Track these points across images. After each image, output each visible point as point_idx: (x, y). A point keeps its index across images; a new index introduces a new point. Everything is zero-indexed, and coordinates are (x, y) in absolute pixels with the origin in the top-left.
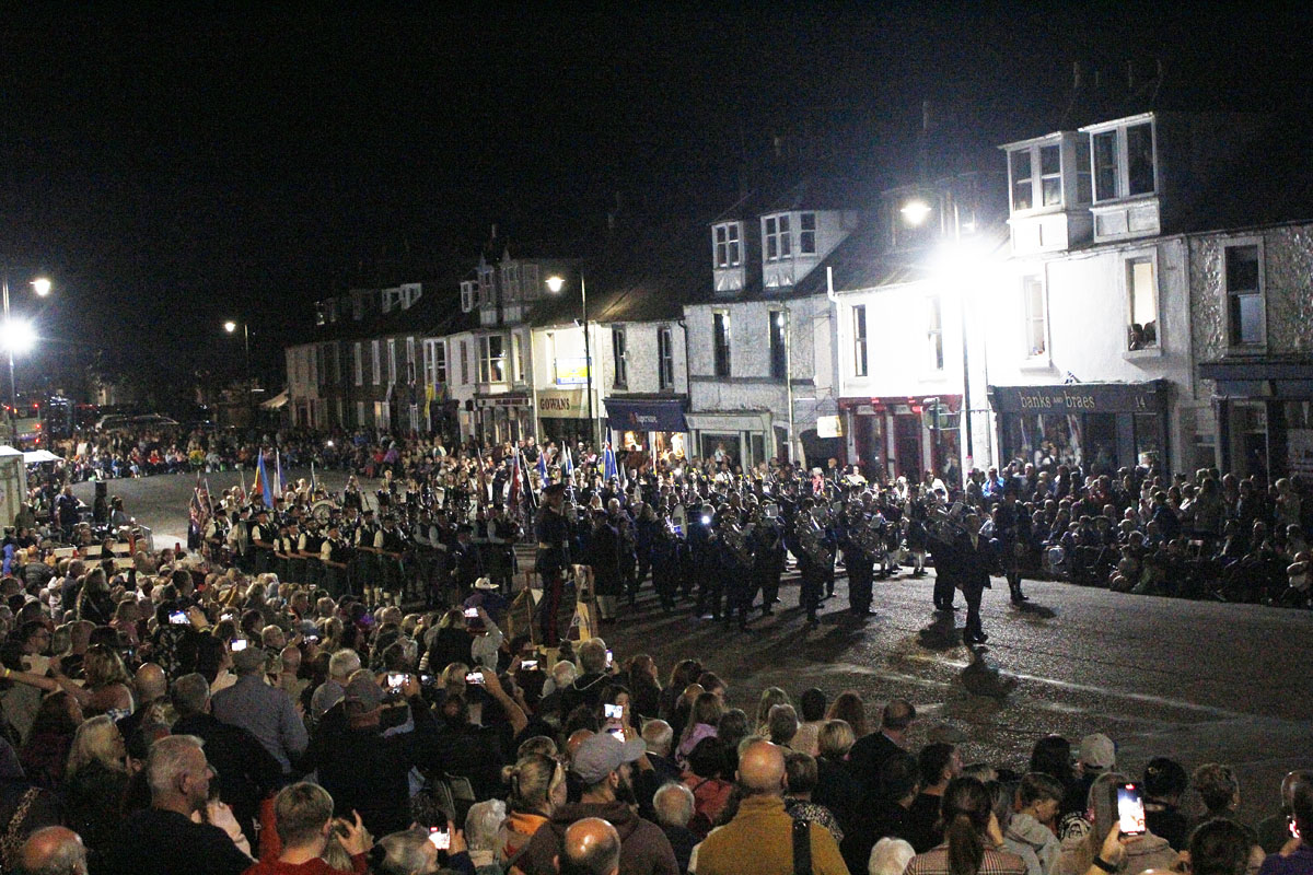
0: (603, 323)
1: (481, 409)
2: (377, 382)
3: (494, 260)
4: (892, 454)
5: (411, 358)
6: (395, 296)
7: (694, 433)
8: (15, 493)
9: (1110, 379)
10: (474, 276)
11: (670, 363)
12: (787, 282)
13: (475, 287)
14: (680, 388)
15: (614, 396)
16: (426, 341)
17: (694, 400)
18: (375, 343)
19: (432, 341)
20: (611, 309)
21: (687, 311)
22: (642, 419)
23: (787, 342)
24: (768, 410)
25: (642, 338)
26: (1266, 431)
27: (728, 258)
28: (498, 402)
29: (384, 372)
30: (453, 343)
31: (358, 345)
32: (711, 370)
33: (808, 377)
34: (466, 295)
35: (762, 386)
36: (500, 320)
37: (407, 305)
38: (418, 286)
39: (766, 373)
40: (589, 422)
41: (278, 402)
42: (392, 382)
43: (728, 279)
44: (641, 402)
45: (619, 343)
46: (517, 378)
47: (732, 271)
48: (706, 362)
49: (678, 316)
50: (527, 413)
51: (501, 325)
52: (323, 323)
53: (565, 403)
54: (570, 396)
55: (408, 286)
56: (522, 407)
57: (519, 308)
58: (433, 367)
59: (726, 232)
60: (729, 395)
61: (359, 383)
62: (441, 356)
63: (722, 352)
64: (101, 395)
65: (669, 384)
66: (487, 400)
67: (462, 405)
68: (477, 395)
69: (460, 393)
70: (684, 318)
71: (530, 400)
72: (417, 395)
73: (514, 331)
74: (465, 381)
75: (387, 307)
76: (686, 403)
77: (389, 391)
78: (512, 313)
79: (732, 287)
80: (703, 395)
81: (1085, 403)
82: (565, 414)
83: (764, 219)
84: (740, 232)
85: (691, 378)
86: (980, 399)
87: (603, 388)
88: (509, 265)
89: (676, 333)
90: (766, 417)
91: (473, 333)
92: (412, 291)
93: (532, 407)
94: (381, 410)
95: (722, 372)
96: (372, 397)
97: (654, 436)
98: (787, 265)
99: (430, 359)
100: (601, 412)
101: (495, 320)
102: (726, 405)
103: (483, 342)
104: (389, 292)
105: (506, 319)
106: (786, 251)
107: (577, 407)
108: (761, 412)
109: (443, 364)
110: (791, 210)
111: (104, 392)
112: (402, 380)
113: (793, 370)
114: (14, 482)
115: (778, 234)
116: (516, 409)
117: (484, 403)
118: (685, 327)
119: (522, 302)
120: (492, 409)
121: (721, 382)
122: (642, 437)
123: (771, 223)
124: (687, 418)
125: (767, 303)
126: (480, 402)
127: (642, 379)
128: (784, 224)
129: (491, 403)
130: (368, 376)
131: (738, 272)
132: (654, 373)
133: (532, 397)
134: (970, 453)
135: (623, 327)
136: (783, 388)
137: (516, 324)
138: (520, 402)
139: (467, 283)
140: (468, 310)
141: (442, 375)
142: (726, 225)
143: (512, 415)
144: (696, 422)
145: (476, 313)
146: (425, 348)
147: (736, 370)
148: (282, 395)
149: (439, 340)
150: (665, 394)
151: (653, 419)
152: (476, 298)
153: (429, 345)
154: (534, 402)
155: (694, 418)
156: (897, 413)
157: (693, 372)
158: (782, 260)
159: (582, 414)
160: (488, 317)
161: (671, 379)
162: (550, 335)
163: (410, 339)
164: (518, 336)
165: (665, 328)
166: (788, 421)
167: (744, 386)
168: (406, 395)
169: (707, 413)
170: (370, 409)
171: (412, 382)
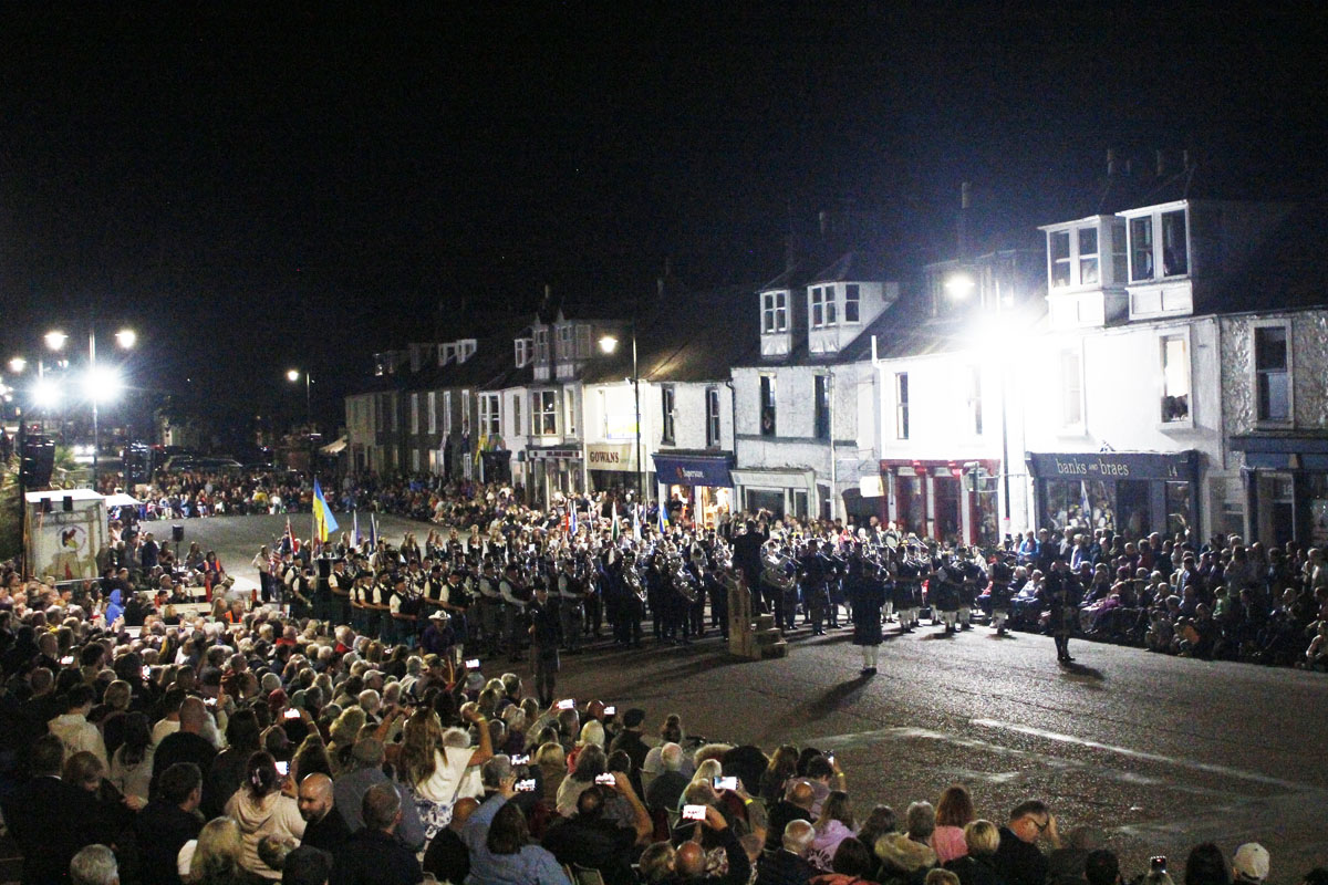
0: (652, 382)
1: (532, 460)
2: (432, 431)
3: (549, 320)
4: (931, 513)
5: (466, 412)
6: (451, 351)
7: (739, 489)
8: (96, 535)
9: (1144, 449)
10: (529, 334)
11: (717, 420)
12: (832, 349)
13: (529, 344)
14: (726, 444)
15: (662, 451)
16: (481, 394)
17: (739, 457)
18: (432, 395)
19: (487, 395)
20: (661, 369)
21: (735, 373)
22: (689, 474)
23: (832, 405)
24: (811, 469)
25: (689, 397)
26: (1292, 501)
27: (775, 324)
28: (549, 454)
29: (440, 422)
30: (507, 397)
31: (415, 396)
32: (757, 430)
33: (849, 438)
34: (520, 353)
35: (805, 446)
36: (553, 375)
37: (462, 359)
38: (473, 342)
39: (810, 433)
40: (638, 475)
41: (337, 448)
42: (447, 433)
43: (775, 343)
44: (688, 458)
45: (668, 402)
46: (568, 431)
47: (779, 337)
48: (752, 421)
49: (726, 377)
50: (577, 465)
51: (554, 381)
52: (381, 374)
53: (615, 457)
54: (619, 451)
55: (464, 342)
56: (573, 459)
57: (571, 366)
58: (488, 420)
59: (774, 300)
60: (772, 454)
61: (415, 431)
62: (495, 407)
63: (768, 412)
64: (168, 435)
65: (716, 442)
66: (539, 452)
67: (515, 455)
68: (530, 447)
69: (514, 444)
70: (731, 380)
71: (580, 452)
72: (469, 444)
73: (565, 387)
74: (517, 433)
75: (443, 361)
76: (732, 460)
77: (444, 439)
78: (565, 370)
79: (779, 352)
80: (749, 453)
81: (1117, 470)
82: (613, 467)
83: (810, 289)
84: (787, 300)
85: (737, 437)
86: (1018, 466)
87: (652, 443)
88: (562, 325)
89: (723, 393)
90: (809, 475)
91: (527, 387)
92: (468, 347)
93: (582, 460)
94: (436, 458)
95: (768, 432)
96: (427, 443)
97: (700, 491)
98: (832, 333)
99: (484, 411)
100: (649, 466)
101: (547, 376)
102: (771, 463)
103: (536, 397)
104: (445, 346)
105: (558, 376)
106: (832, 318)
107: (625, 461)
108: (805, 471)
109: (497, 416)
110: (837, 281)
111: (170, 433)
112: (457, 430)
113: (836, 432)
114: (96, 524)
115: (824, 303)
116: (567, 461)
117: (536, 454)
118: (732, 388)
119: (575, 361)
120: (543, 460)
121: (765, 440)
122: (689, 491)
123: (817, 294)
124: (733, 474)
125: (812, 368)
126: (532, 453)
127: (690, 436)
128: (830, 294)
129: (542, 454)
130: (424, 425)
131: (785, 337)
132: (701, 430)
133: (582, 449)
134: (1008, 515)
135: (672, 387)
136: (826, 448)
137: (568, 380)
138: (571, 454)
139: (520, 340)
140: (522, 365)
141: (495, 426)
142: (774, 293)
143: (562, 467)
144: (740, 478)
145: (529, 369)
146: (480, 401)
147: (780, 431)
148: (340, 441)
149: (493, 394)
150: (712, 451)
151: (699, 474)
152: (530, 354)
153: (484, 398)
154: (584, 454)
155: (740, 475)
156: (938, 475)
157: (739, 431)
158: (827, 327)
159: (631, 468)
160: (541, 373)
161: (717, 437)
162: (601, 392)
163: (466, 392)
164: (571, 393)
165: (713, 388)
166: (830, 479)
167: (788, 445)
168: (460, 444)
169: (753, 469)
170: (425, 456)
171: (466, 432)
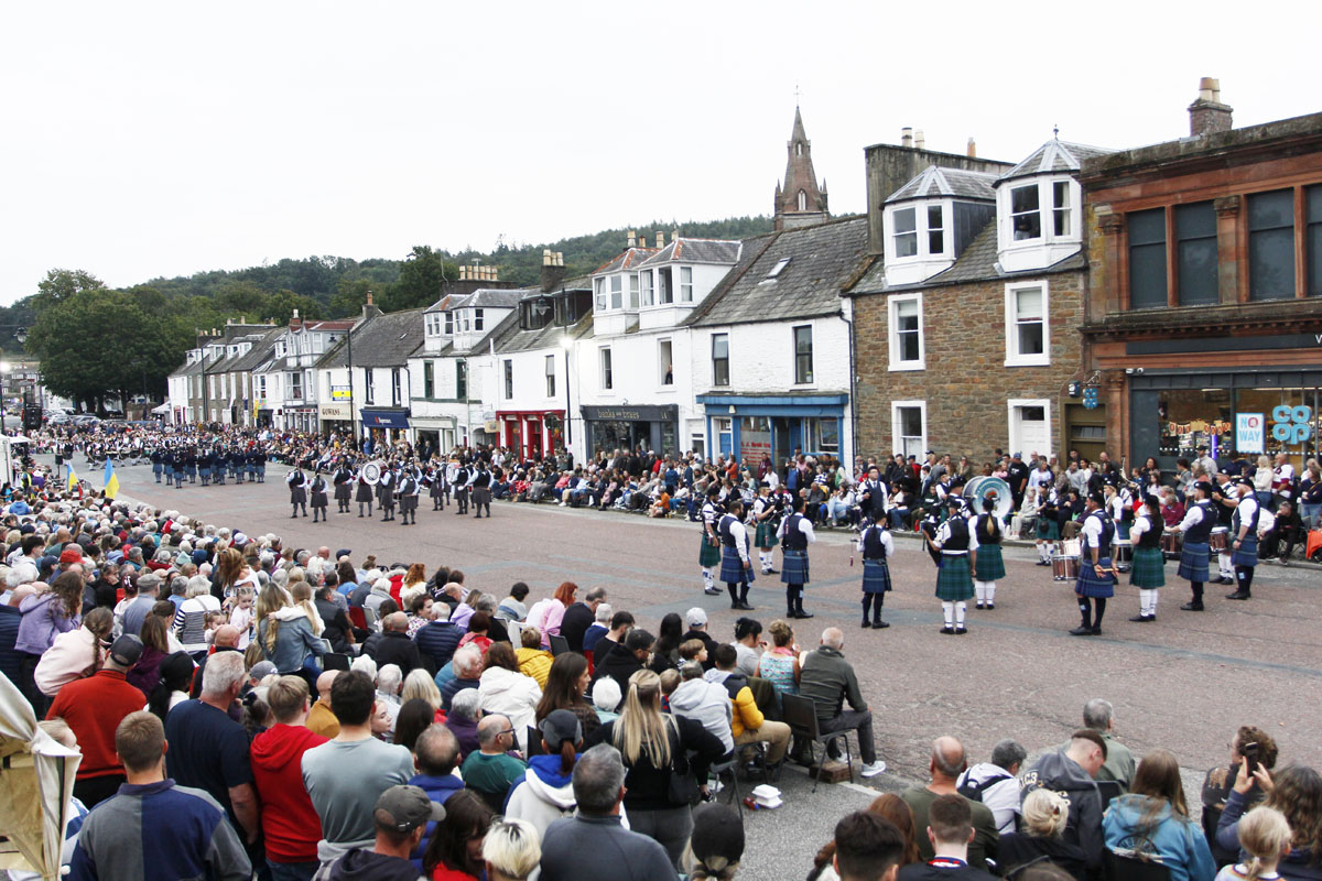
0: (360, 367)
1: (286, 414)
2: (224, 397)
3: (296, 331)
4: (526, 442)
5: (245, 385)
6: (235, 350)
7: (413, 429)
9: (647, 402)
10: (284, 340)
11: (399, 389)
12: (467, 347)
13: (284, 346)
14: (405, 404)
15: (366, 408)
16: (254, 375)
17: (413, 411)
18: (223, 377)
19: (258, 376)
21: (409, 362)
22: (382, 420)
23: (467, 380)
24: (456, 417)
25: (382, 376)
26: (731, 432)
27: (434, 332)
28: (297, 410)
29: (229, 392)
30: (271, 377)
31: (212, 378)
32: (423, 395)
33: (478, 399)
34: (279, 350)
35: (452, 404)
36: (299, 363)
37: (242, 355)
39: (454, 396)
40: (352, 422)
41: (164, 409)
42: (233, 397)
43: (433, 344)
44: (383, 412)
45: (369, 379)
46: (309, 397)
47: (436, 340)
48: (419, 389)
49: (404, 365)
50: (314, 416)
53: (337, 412)
54: (340, 409)
56: (312, 413)
58: (259, 390)
59: (433, 318)
60: (432, 409)
61: (213, 397)
62: (263, 383)
63: (429, 385)
65: (398, 402)
66: (290, 409)
67: (276, 412)
68: (285, 407)
69: (275, 405)
70: (407, 366)
71: (316, 409)
72: (247, 404)
73: (307, 371)
74: (277, 398)
75: (230, 356)
76: (408, 413)
77: (232, 402)
78: (306, 361)
79: (436, 349)
80: (418, 409)
81: (635, 416)
82: (336, 417)
83: (454, 312)
84: (440, 317)
85: (411, 399)
86: (576, 413)
87: (360, 404)
88: (302, 334)
89: (403, 374)
91: (282, 372)
92: (245, 347)
93: (317, 414)
95: (430, 396)
96: (220, 404)
97: (389, 429)
98: (467, 337)
99: (256, 385)
100: (358, 417)
101: (296, 365)
102: (432, 414)
103: (289, 377)
105: (302, 365)
106: (467, 329)
107: (344, 414)
108: (451, 418)
109: (265, 388)
110: (470, 307)
112: (239, 395)
113: (471, 395)
115: (462, 320)
116: (308, 414)
117: (289, 411)
118: (408, 371)
120: (293, 414)
121: (428, 401)
123: (458, 314)
124: (409, 421)
125: (456, 359)
126: (286, 410)
127: (383, 399)
128: (466, 314)
129: (293, 410)
130: (219, 393)
131: (440, 340)
132: (389, 395)
133: (317, 407)
134: (570, 442)
135: (371, 370)
136: (464, 405)
137: (308, 367)
138: (310, 410)
139: (279, 343)
140: (280, 359)
141: (264, 394)
143: (305, 417)
144: (412, 422)
145: (284, 361)
146: (254, 379)
147: (437, 395)
148: (166, 404)
149: (262, 375)
150: (396, 407)
151: (388, 420)
152: (285, 352)
153: (256, 378)
154: (319, 411)
156: (530, 419)
157: (412, 396)
158: (465, 334)
159: (347, 418)
160: (291, 363)
161: (399, 399)
162: (329, 374)
163: (245, 374)
164: (310, 375)
165: (397, 371)
166: (467, 423)
167: (441, 404)
168: (241, 405)
169: (420, 418)
170: (219, 412)
171: (245, 397)
